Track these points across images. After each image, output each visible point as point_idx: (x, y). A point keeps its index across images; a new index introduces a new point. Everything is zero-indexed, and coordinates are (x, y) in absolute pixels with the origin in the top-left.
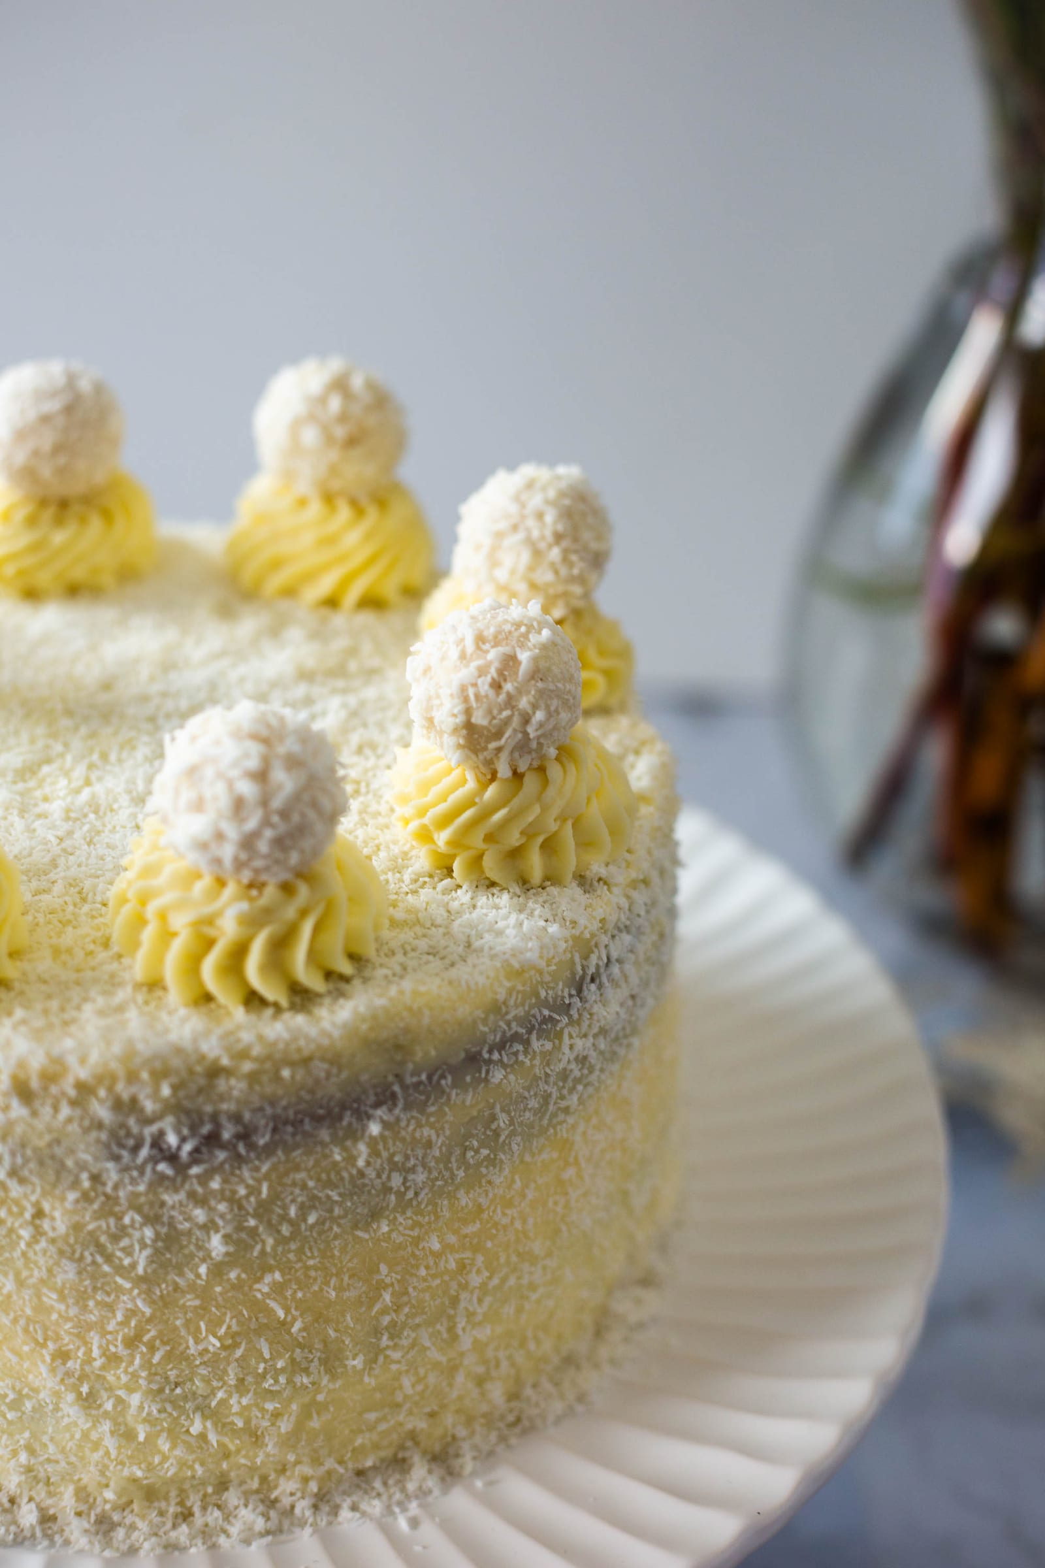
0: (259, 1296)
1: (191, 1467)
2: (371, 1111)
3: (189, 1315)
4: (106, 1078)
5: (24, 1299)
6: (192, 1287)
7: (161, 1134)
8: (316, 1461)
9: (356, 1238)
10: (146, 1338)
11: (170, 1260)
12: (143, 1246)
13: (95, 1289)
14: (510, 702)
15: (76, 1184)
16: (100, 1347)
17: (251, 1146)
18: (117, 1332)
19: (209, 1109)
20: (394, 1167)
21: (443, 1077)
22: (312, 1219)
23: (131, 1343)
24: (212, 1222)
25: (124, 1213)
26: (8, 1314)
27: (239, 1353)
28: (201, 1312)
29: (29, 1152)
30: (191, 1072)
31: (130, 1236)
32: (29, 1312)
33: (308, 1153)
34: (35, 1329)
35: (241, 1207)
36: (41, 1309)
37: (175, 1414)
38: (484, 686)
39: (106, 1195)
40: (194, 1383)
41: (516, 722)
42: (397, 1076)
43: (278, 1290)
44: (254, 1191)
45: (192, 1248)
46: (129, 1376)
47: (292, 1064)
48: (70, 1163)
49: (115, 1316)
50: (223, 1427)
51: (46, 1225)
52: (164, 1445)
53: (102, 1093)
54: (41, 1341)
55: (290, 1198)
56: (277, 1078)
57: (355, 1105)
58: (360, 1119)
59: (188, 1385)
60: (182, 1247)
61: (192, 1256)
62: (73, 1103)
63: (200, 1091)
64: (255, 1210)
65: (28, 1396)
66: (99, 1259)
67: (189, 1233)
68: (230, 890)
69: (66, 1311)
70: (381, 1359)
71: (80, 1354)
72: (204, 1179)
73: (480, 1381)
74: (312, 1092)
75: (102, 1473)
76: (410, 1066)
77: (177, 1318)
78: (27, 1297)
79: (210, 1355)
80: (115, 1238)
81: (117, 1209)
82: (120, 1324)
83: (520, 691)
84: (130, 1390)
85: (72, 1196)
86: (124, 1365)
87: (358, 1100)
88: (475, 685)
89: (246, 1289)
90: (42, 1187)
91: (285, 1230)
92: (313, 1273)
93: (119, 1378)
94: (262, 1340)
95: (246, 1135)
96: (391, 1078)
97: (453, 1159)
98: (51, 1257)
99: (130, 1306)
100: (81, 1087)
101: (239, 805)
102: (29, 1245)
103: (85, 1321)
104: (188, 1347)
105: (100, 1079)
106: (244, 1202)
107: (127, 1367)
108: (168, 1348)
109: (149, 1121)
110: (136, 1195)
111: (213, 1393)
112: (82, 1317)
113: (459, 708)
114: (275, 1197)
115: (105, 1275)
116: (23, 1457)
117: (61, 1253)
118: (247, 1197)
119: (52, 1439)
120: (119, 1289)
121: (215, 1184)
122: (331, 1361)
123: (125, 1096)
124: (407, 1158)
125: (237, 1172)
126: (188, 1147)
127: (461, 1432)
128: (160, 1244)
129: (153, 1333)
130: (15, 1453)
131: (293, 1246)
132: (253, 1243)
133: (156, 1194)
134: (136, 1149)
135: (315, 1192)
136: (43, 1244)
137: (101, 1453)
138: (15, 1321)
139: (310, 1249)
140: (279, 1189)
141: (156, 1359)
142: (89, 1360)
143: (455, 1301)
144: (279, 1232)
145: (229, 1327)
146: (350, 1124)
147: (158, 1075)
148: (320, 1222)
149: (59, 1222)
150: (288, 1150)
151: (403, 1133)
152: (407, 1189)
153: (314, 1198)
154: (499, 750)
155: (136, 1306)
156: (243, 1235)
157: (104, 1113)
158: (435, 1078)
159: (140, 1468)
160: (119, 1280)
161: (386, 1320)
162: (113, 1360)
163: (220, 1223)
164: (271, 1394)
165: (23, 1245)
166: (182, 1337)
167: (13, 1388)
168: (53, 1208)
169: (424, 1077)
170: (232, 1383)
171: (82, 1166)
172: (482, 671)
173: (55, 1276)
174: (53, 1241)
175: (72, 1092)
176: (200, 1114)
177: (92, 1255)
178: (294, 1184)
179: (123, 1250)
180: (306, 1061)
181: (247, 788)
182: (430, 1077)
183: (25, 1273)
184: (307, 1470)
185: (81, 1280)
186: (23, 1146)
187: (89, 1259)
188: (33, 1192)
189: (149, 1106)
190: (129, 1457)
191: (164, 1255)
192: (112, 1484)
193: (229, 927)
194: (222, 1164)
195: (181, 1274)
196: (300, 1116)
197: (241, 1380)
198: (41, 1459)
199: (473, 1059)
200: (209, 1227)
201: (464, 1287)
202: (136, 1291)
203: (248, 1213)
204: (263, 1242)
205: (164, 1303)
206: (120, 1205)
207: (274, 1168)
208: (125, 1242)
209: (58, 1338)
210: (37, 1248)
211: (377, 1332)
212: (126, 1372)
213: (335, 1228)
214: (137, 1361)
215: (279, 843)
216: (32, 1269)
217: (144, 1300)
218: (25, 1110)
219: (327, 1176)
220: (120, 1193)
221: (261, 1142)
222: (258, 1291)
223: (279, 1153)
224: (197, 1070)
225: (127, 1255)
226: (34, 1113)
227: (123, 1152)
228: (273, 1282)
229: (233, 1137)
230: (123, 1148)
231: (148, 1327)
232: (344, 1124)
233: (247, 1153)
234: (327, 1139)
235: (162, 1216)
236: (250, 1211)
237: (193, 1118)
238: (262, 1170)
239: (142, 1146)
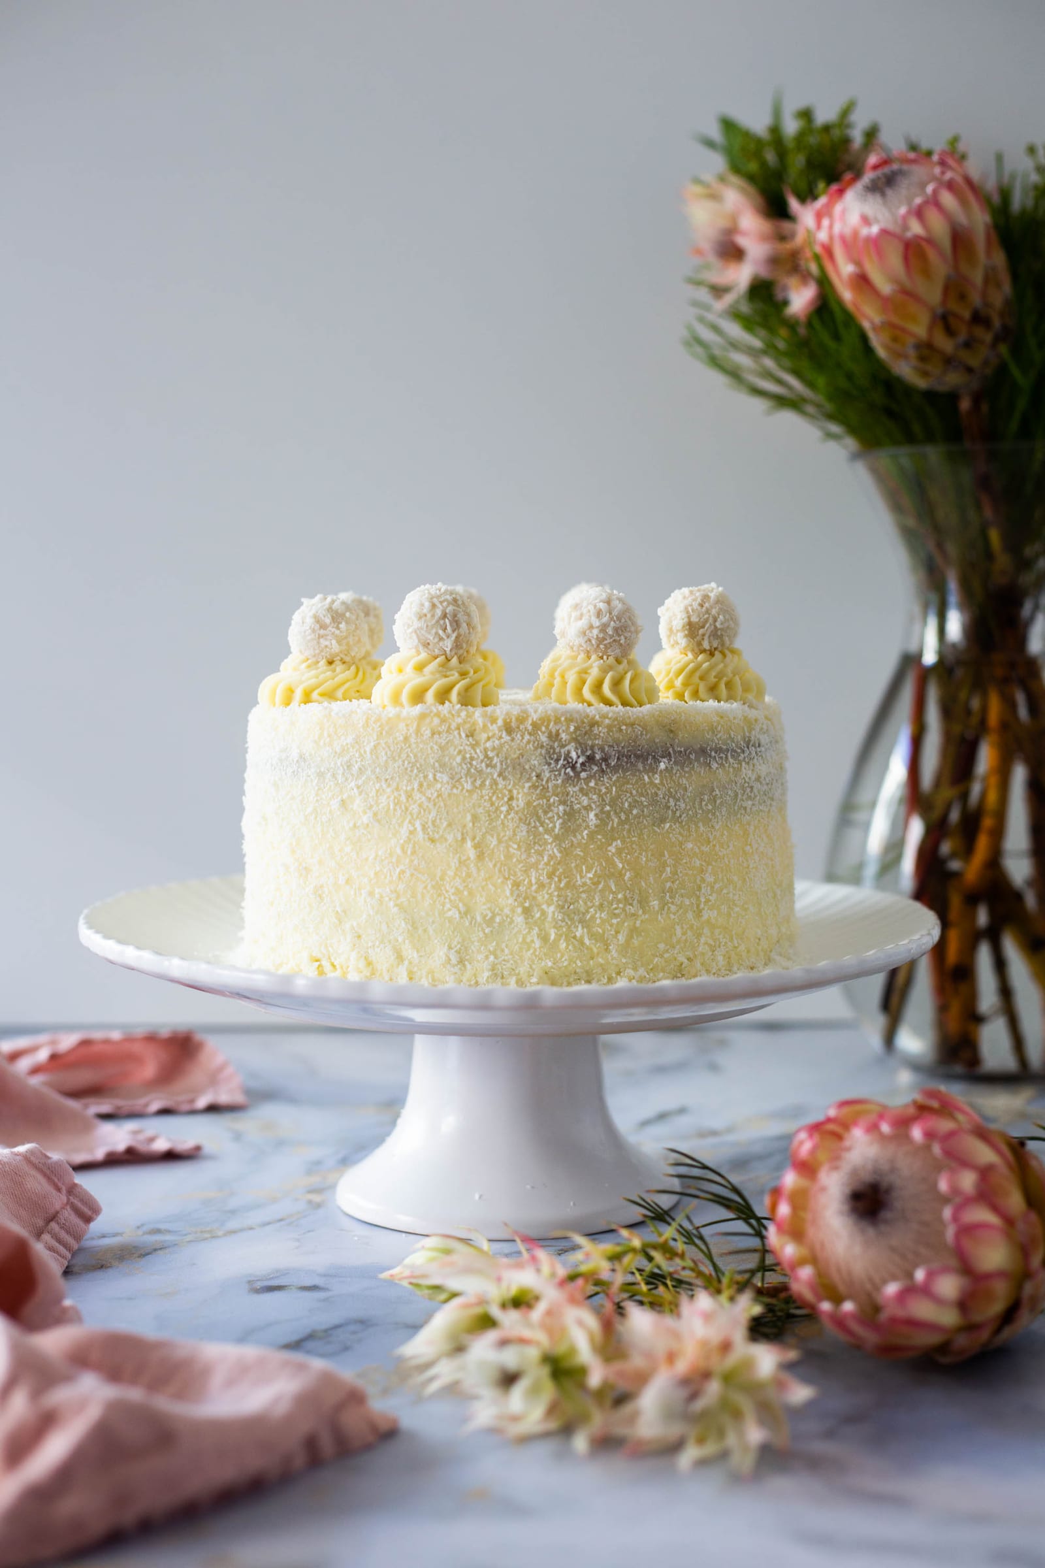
0: (610, 853)
1: (575, 963)
2: (660, 759)
3: (578, 862)
4: (545, 720)
5: (500, 851)
6: (579, 844)
7: (569, 752)
8: (635, 969)
9: (655, 831)
10: (558, 874)
11: (570, 827)
12: (559, 817)
13: (535, 843)
14: (708, 612)
15: (529, 779)
16: (536, 878)
17: (608, 765)
18: (544, 869)
19: (590, 743)
20: (671, 795)
21: (690, 753)
22: (635, 812)
23: (550, 876)
24: (590, 805)
25: (550, 797)
26: (491, 861)
27: (601, 886)
28: (583, 860)
29: (509, 761)
30: (583, 722)
31: (552, 811)
32: (503, 858)
33: (634, 775)
34: (505, 870)
35: (603, 800)
36: (509, 856)
37: (569, 923)
38: (695, 605)
39: (542, 785)
40: (579, 903)
41: (711, 620)
42: (671, 745)
43: (619, 851)
44: (609, 791)
45: (580, 820)
46: (549, 896)
47: (626, 726)
48: (527, 767)
49: (543, 860)
50: (592, 936)
51: (514, 803)
52: (563, 945)
53: (543, 729)
54: (507, 876)
55: (625, 798)
56: (621, 730)
57: (653, 754)
58: (655, 762)
59: (576, 904)
60: (576, 820)
61: (580, 825)
62: (530, 734)
63: (586, 733)
64: (609, 802)
65: (498, 914)
66: (538, 824)
67: (579, 812)
68: (594, 657)
69: (520, 856)
70: (666, 908)
71: (526, 882)
72: (587, 781)
74: (634, 741)
75: (531, 967)
76: (677, 742)
77: (572, 863)
78: (502, 849)
79: (587, 887)
80: (546, 813)
81: (547, 794)
82: (547, 864)
83: (712, 607)
84: (549, 905)
85: (527, 785)
86: (547, 888)
87: (654, 752)
88: (691, 605)
89: (604, 850)
90: (514, 782)
91: (623, 817)
92: (634, 846)
93: (544, 897)
94: (612, 881)
95: (605, 759)
96: (668, 745)
97: (696, 803)
98: (516, 822)
99: (551, 852)
100: (534, 725)
101: (599, 614)
102: (505, 817)
103: (529, 863)
104: (577, 881)
105: (542, 720)
106: (604, 797)
107: (548, 891)
108: (568, 880)
109: (563, 746)
110: (556, 786)
111: (587, 912)
112: (528, 861)
113: (684, 615)
114: (618, 796)
115: (540, 834)
116: (492, 958)
117: (520, 819)
118: (606, 794)
119: (507, 946)
120: (546, 843)
121: (592, 784)
122: (643, 902)
123: (554, 731)
124: (676, 791)
125: (602, 779)
126: (581, 760)
128: (566, 817)
129: (561, 870)
130: (487, 957)
131: (627, 827)
132: (608, 821)
133: (565, 788)
134: (557, 761)
135: (636, 798)
136: (512, 815)
137: (531, 951)
138: (495, 866)
139: (633, 831)
140: (620, 793)
141: (562, 885)
142: (530, 884)
143: (699, 888)
144: (620, 817)
145: (596, 872)
146: (651, 763)
147: (569, 720)
148: (637, 817)
149: (520, 802)
150: (625, 771)
151: (674, 776)
152: (677, 810)
153: (636, 801)
154: (703, 635)
155: (553, 852)
156: (604, 815)
157: (544, 739)
158: (688, 752)
159: (550, 961)
160: (546, 837)
161: (668, 884)
162: (542, 886)
163: (594, 806)
164: (616, 916)
165: (502, 817)
166: (574, 875)
167: (490, 909)
168: (518, 793)
169: (682, 749)
170: (597, 903)
171: (532, 769)
172: (694, 600)
173: (516, 835)
174: (517, 813)
175: (530, 728)
176: (586, 744)
177: (535, 822)
178: (627, 791)
179: (549, 819)
180: (632, 725)
181: (602, 606)
182: (685, 751)
183: (502, 835)
184: (631, 972)
185: (529, 837)
186: (506, 759)
187: (533, 824)
188: (509, 784)
189: (564, 736)
190: (545, 955)
191: (567, 824)
192: (535, 974)
193: (595, 672)
194: (595, 773)
195: (575, 836)
196: (630, 754)
197: (601, 905)
198: (500, 959)
199: (703, 751)
200: (588, 808)
201: (703, 880)
202: (554, 844)
203: (606, 804)
204: (613, 820)
205: (566, 853)
206: (549, 792)
207: (617, 780)
208: (550, 814)
209: (515, 874)
210: (509, 817)
211: (664, 891)
212: (548, 894)
213: (645, 822)
214: (553, 886)
215: (616, 630)
216: (506, 832)
217: (557, 850)
218: (509, 738)
219: (642, 790)
220: (550, 785)
221: (613, 764)
222: (610, 851)
223: (620, 771)
224: (585, 720)
225: (551, 822)
226: (513, 740)
227: (552, 762)
228: (616, 846)
229: (600, 759)
230: (552, 759)
231: (559, 867)
232: (649, 762)
233: (606, 769)
234: (641, 769)
235: (568, 800)
236: (607, 802)
237: (583, 746)
238: (613, 780)
239: (560, 759)
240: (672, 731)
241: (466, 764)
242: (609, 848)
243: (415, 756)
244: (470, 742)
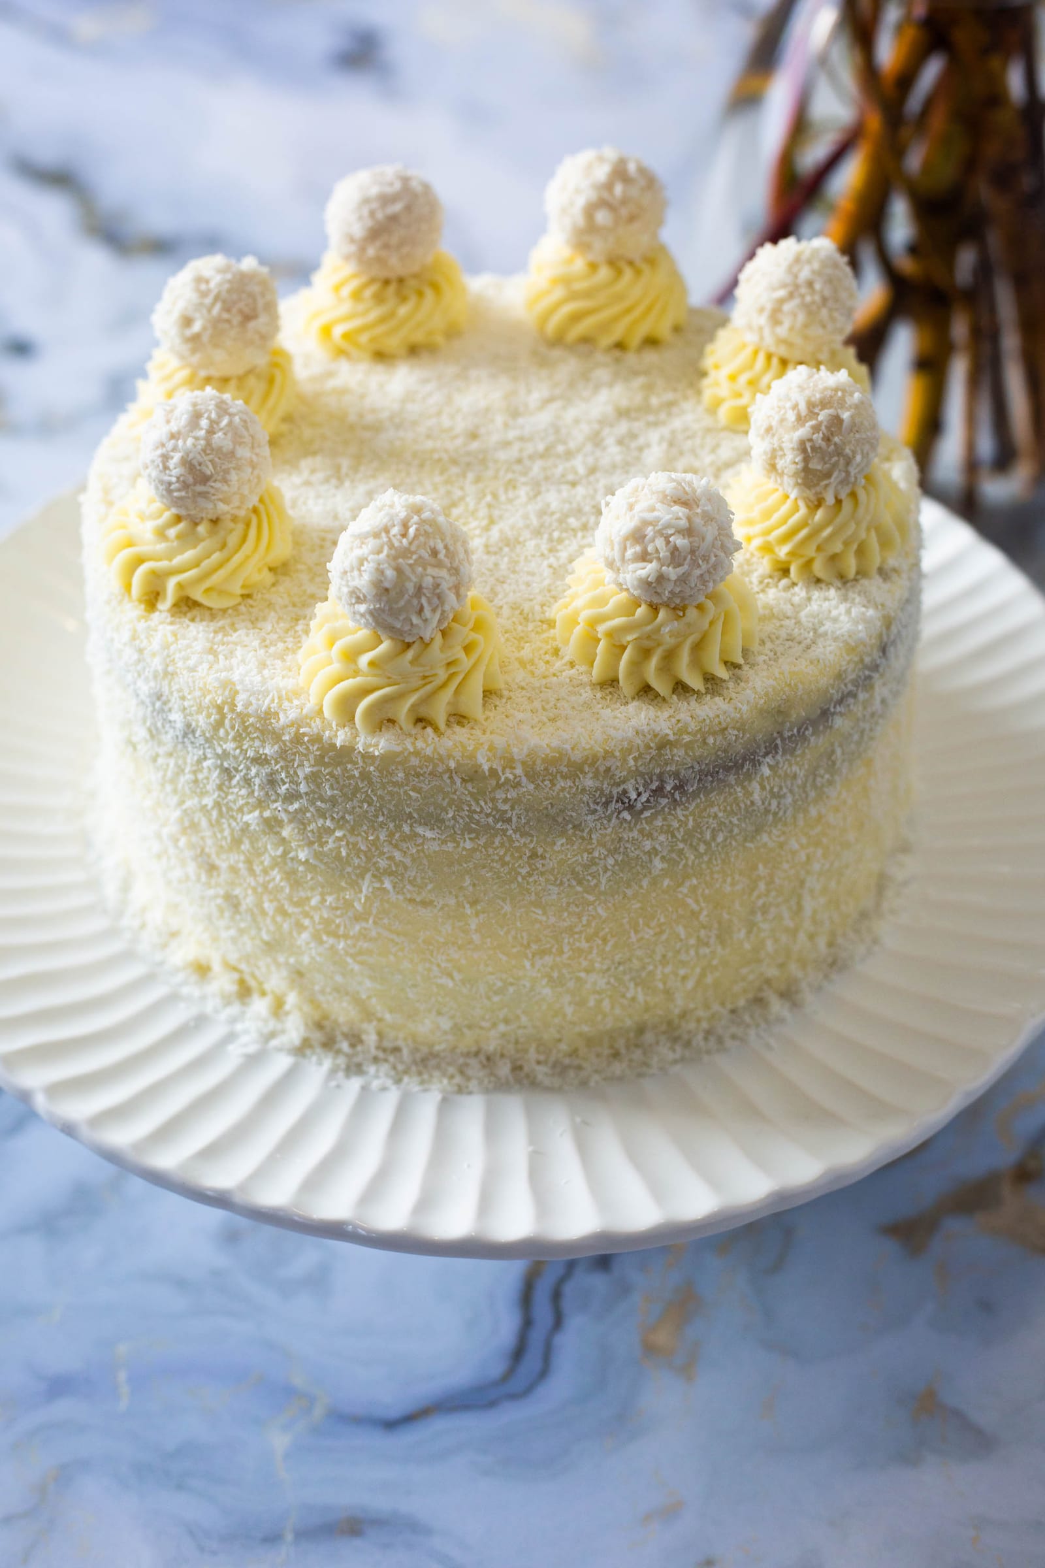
0: (680, 896)
1: (623, 1021)
2: (761, 759)
3: (633, 915)
4: (590, 758)
6: (636, 895)
7: (625, 791)
8: (706, 1008)
9: (746, 848)
10: (601, 934)
11: (622, 878)
12: (606, 870)
13: (569, 904)
14: (837, 450)
15: (562, 832)
16: (569, 944)
17: (684, 793)
18: (582, 932)
19: (657, 771)
20: (773, 795)
21: (807, 729)
23: (591, 938)
24: (654, 848)
25: (594, 849)
26: (503, 928)
27: (664, 937)
28: (641, 912)
29: (531, 814)
30: (648, 747)
31: (597, 865)
32: (519, 924)
33: (720, 793)
34: (522, 936)
35: (673, 836)
36: (529, 921)
37: (617, 985)
38: (817, 437)
39: (583, 838)
40: (632, 962)
42: (778, 733)
43: (694, 890)
44: (683, 824)
45: (639, 868)
46: (588, 962)
47: (714, 734)
48: (559, 819)
49: (581, 922)
50: (649, 989)
51: (539, 863)
52: (606, 1007)
53: (588, 768)
54: (526, 944)
55: (707, 826)
56: (705, 744)
57: (753, 757)
58: (754, 765)
59: (628, 963)
60: (632, 868)
61: (638, 874)
62: (565, 778)
63: (652, 761)
64: (683, 837)
65: (512, 984)
66: (574, 883)
67: (638, 858)
68: (663, 614)
69: (547, 921)
70: (755, 929)
72: (650, 820)
73: (811, 937)
74: (725, 751)
75: (560, 1032)
76: (788, 724)
77: (624, 918)
78: (518, 915)
79: (645, 941)
80: (587, 867)
81: (590, 847)
82: (585, 926)
85: (560, 841)
86: (585, 954)
87: (754, 753)
88: (810, 440)
89: (673, 892)
90: (538, 837)
91: (702, 848)
92: (716, 876)
93: (581, 964)
94: (680, 926)
95: (680, 787)
96: (775, 735)
97: (808, 785)
98: (540, 885)
99: (593, 913)
100: (572, 765)
101: (675, 554)
102: (524, 878)
103: (560, 927)
104: (630, 937)
105: (585, 757)
106: (676, 832)
107: (587, 956)
108: (616, 939)
109: (618, 784)
110: (604, 836)
111: (645, 967)
112: (558, 924)
114: (697, 826)
115: (577, 893)
116: (501, 1027)
117: (548, 881)
118: (679, 828)
119: (524, 1012)
120: (586, 902)
121: (658, 822)
122: (724, 935)
123: (603, 769)
124: (781, 788)
125: (674, 812)
126: (644, 798)
127: (800, 975)
128: (617, 868)
129: (607, 930)
131: (706, 859)
132: (679, 860)
133: (618, 834)
134: (606, 804)
135: (723, 819)
136: (535, 876)
137: (560, 1017)
138: (507, 932)
139: (716, 859)
140: (699, 820)
141: (608, 948)
143: (802, 883)
144: (696, 850)
145: (659, 920)
146: (748, 769)
147: (627, 750)
148: (725, 840)
149: (547, 860)
150: (707, 794)
151: (780, 771)
152: (780, 809)
153: (721, 824)
155: (597, 912)
156: (674, 855)
157: (586, 780)
158: (802, 730)
159: (587, 1025)
160: (587, 896)
161: (760, 902)
162: (577, 952)
163: (660, 848)
164: (683, 964)
165: (520, 879)
166: (626, 931)
167: (500, 979)
168: (545, 851)
169: (795, 731)
170: (659, 958)
171: (568, 820)
172: (816, 429)
173: (541, 898)
174: (542, 874)
175: (566, 770)
176: (651, 776)
177: (569, 880)
178: (709, 816)
179: (592, 874)
180: (724, 730)
181: (679, 541)
182: (799, 731)
183: (519, 898)
184: (700, 1013)
185: (560, 899)
186: (527, 811)
187: (567, 883)
188: (532, 841)
189: (619, 774)
190: (580, 1019)
191: (619, 875)
192: (566, 1039)
193: (664, 640)
194: (663, 808)
195: (629, 887)
196: (717, 769)
197: (665, 956)
198: (514, 1027)
199: (825, 713)
200: (653, 852)
201: (809, 872)
202: (598, 902)
203: (678, 840)
204: (687, 859)
205: (616, 909)
206: (592, 844)
207: (697, 806)
208: (593, 869)
209: (539, 941)
211: (753, 912)
212: (586, 959)
213: (734, 843)
214: (595, 951)
216: (525, 895)
217: (603, 907)
218: (531, 787)
219: (731, 808)
220: (593, 836)
221: (691, 790)
222: (681, 892)
223: (702, 796)
224: (652, 745)
225: (594, 877)
226: (537, 787)
227: (598, 808)
228: (690, 886)
229: (672, 789)
230: (598, 804)
231: (604, 926)
232: (745, 770)
233: (681, 798)
234: (733, 782)
235: (620, 847)
236: (679, 837)
237: (646, 777)
238: (690, 810)
239: (612, 801)
240: (780, 712)
241: (462, 818)
242: (681, 889)
243: (381, 798)
244: (468, 790)
